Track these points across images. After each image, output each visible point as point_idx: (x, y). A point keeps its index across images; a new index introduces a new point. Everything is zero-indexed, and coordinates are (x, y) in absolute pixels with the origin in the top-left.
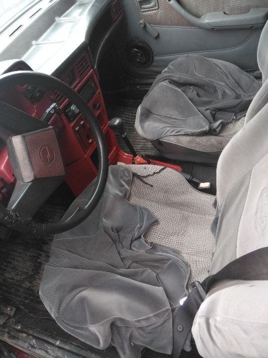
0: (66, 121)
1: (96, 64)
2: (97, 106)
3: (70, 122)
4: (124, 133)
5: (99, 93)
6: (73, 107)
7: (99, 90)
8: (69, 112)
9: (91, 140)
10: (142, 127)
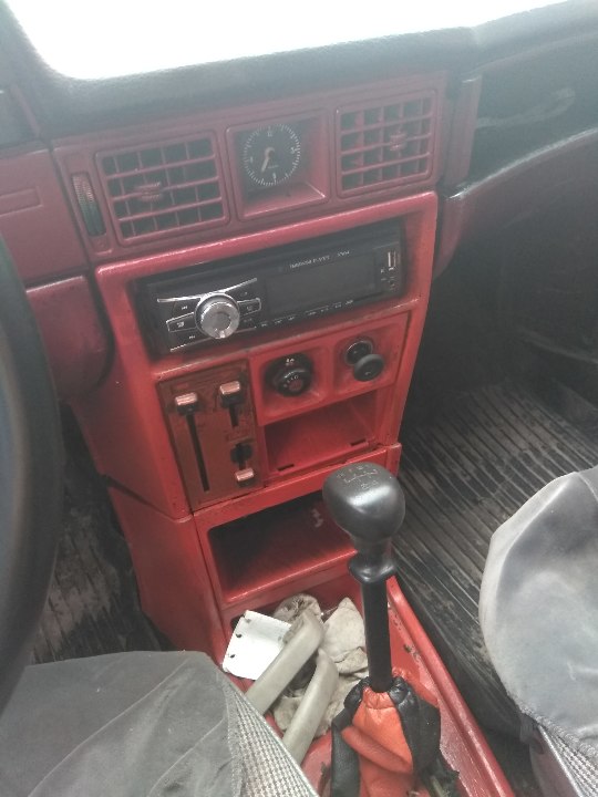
0: (128, 339)
1: (474, 186)
2: (363, 361)
3: (156, 355)
4: (376, 563)
5: (409, 313)
6: (209, 302)
7: (417, 302)
8: (177, 309)
9: (249, 474)
10: (510, 583)
